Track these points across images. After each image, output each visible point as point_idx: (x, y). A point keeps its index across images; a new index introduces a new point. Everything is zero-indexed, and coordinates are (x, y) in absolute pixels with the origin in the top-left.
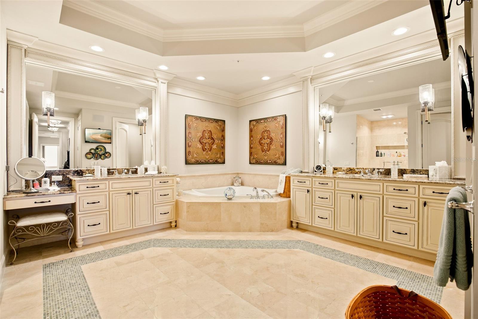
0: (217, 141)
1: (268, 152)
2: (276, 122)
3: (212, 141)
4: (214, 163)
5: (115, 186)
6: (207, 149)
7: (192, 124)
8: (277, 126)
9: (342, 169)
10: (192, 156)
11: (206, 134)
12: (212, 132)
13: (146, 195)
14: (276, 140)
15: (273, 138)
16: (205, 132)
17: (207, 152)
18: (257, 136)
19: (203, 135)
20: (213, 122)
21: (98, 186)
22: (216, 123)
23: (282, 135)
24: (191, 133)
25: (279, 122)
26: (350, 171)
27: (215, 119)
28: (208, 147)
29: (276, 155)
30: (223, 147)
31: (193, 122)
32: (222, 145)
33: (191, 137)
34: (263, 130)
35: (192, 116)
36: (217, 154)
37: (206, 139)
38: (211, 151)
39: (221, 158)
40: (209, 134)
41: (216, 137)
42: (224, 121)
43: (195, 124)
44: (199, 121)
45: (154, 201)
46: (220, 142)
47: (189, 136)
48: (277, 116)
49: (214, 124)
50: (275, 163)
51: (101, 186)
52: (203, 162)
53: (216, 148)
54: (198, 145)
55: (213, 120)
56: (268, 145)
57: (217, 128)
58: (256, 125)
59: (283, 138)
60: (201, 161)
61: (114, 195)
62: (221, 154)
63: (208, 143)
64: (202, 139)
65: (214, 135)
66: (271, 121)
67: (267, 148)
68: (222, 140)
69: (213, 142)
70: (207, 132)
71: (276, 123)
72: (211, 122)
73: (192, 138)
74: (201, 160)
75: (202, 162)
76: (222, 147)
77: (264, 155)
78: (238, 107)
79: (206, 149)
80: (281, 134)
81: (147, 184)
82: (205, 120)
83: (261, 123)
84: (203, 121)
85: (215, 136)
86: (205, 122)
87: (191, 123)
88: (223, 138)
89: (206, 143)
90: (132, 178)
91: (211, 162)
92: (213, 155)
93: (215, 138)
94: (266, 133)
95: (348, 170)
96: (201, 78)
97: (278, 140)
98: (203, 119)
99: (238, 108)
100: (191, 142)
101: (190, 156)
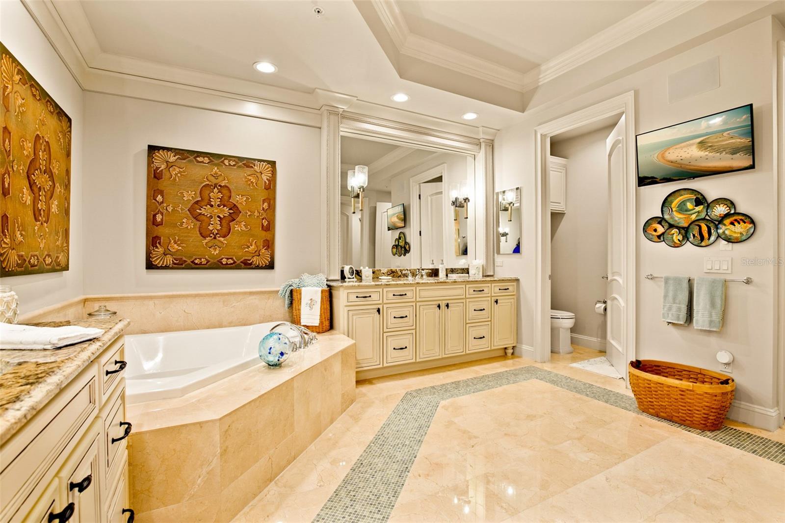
1: (222, 239)
2: (249, 171)
8: (252, 182)
9: (382, 272)
14: (249, 213)
15: (239, 206)
18: (182, 193)
23: (266, 204)
25: (259, 175)
26: (391, 274)
29: (248, 247)
34: (207, 183)
42: (70, 122)
48: (255, 160)
50: (247, 265)
56: (224, 221)
58: (176, 164)
59: (268, 211)
66: (234, 165)
67: (219, 227)
69: (51, 190)
71: (249, 173)
77: (210, 245)
80: (264, 201)
83: (198, 162)
94: (216, 190)
95: (389, 273)
97: (256, 214)
99: (84, 91)
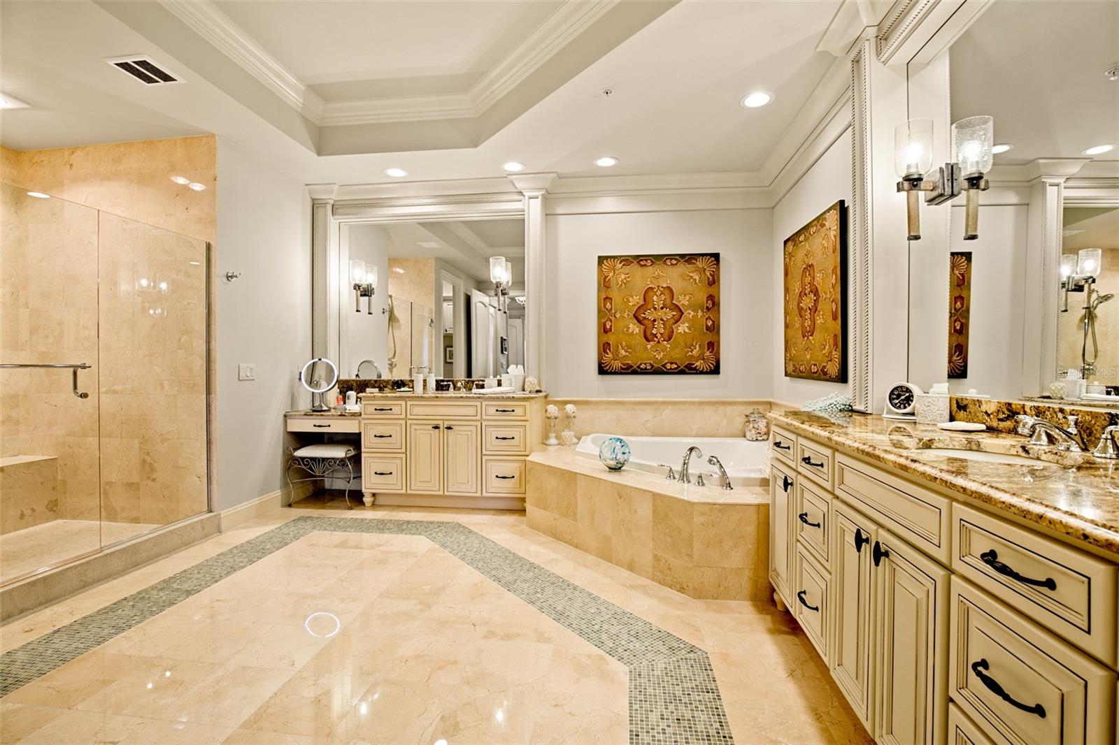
0: (692, 313)
2: (823, 232)
3: (675, 313)
4: (682, 372)
5: (417, 410)
6: (659, 336)
7: (613, 277)
10: (613, 354)
11: (655, 298)
12: (675, 292)
13: (467, 433)
16: (651, 293)
17: (658, 342)
19: (645, 300)
20: (676, 264)
21: (391, 409)
22: (688, 266)
24: (611, 299)
27: (682, 256)
28: (662, 331)
30: (714, 329)
31: (617, 272)
32: (710, 323)
33: (611, 308)
35: (615, 257)
36: (691, 347)
37: (655, 309)
38: (670, 339)
39: (704, 359)
40: (663, 297)
41: (686, 303)
42: (716, 256)
43: (623, 277)
44: (635, 267)
45: (484, 450)
46: (700, 314)
47: (604, 307)
49: (682, 268)
51: (396, 410)
52: (646, 369)
53: (687, 330)
54: (631, 326)
55: (676, 259)
57: (691, 277)
60: (639, 367)
61: (413, 427)
62: (706, 347)
63: (662, 320)
64: (642, 312)
65: (681, 298)
68: (707, 308)
69: (676, 317)
70: (659, 293)
71: (823, 236)
72: (672, 264)
73: (613, 311)
74: (641, 364)
75: (642, 369)
76: (708, 328)
78: (772, 206)
79: (655, 336)
81: (472, 411)
82: (652, 261)
84: (645, 265)
85: (682, 301)
86: (650, 267)
87: (611, 275)
88: (713, 303)
89: (655, 321)
90: (442, 397)
91: (671, 369)
92: (677, 351)
93: (683, 305)
96: (606, 162)
98: (646, 260)
99: (773, 208)
100: (611, 321)
101: (607, 353)
